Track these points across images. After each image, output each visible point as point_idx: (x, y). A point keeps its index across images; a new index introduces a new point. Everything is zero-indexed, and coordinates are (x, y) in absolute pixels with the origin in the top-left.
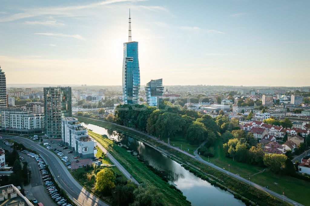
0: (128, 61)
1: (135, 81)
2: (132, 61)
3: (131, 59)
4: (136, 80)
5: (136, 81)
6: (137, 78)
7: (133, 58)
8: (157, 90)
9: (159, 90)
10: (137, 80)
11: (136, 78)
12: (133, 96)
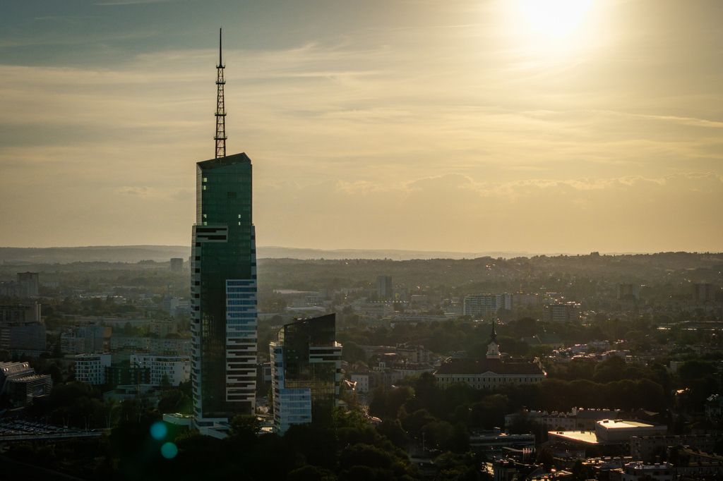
0: (206, 240)
1: (234, 322)
2: (224, 237)
3: (218, 233)
4: (238, 315)
5: (239, 322)
6: (245, 309)
7: (226, 227)
8: (311, 360)
9: (321, 360)
10: (245, 315)
11: (240, 309)
12: (228, 381)
